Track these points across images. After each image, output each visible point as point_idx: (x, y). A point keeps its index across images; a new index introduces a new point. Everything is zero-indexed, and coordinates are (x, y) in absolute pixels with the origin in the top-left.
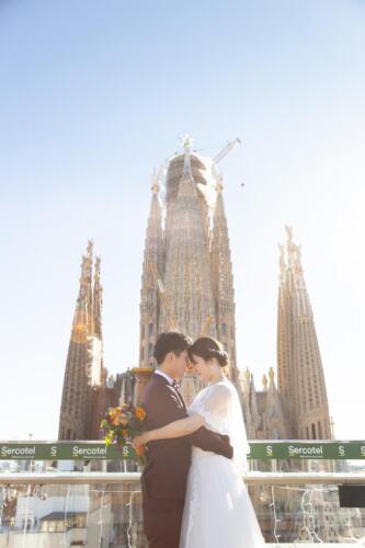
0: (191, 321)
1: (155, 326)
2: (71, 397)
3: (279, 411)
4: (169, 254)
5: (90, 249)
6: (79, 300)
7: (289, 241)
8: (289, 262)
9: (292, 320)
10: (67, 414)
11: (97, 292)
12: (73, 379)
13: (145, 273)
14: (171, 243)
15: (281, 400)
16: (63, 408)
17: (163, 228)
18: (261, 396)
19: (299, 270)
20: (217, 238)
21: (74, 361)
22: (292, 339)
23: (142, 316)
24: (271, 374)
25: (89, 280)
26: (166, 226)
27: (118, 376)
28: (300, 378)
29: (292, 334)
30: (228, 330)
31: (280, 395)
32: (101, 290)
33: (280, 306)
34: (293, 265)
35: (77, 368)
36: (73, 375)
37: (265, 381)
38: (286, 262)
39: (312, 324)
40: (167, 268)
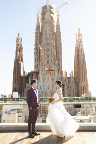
0: (49, 57)
1: (39, 59)
2: (15, 79)
3: (74, 82)
4: (43, 37)
5: (18, 35)
6: (16, 51)
7: (79, 33)
8: (79, 39)
9: (79, 57)
10: (14, 84)
11: (21, 49)
12: (16, 74)
13: (35, 43)
14: (43, 33)
15: (75, 79)
16: (13, 82)
17: (41, 29)
18: (69, 78)
19: (81, 42)
20: (57, 32)
21: (16, 69)
22: (79, 62)
23: (35, 56)
24: (72, 72)
25: (19, 45)
26: (42, 28)
27: (28, 73)
28: (80, 73)
29: (79, 61)
30: (60, 60)
32: (23, 48)
33: (75, 53)
34: (80, 40)
35: (17, 71)
36: (16, 73)
37: (70, 74)
38: (78, 40)
39: (84, 58)
40: (42, 41)
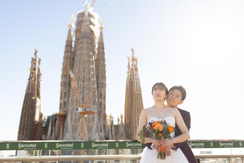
0: (85, 91)
1: (67, 93)
2: (24, 127)
3: (124, 134)
4: (76, 59)
5: (35, 54)
6: (29, 79)
7: (133, 56)
8: (132, 66)
9: (132, 92)
10: (21, 135)
11: (38, 76)
12: (25, 118)
13: (63, 67)
14: (77, 53)
15: (125, 129)
16: (19, 132)
17: (73, 46)
18: (117, 127)
19: (136, 69)
20: (99, 53)
21: (26, 109)
22: (132, 101)
23: (61, 88)
24: (122, 117)
25: (35, 70)
26: (75, 45)
27: (48, 117)
28: (134, 119)
29: (132, 99)
30: (103, 96)
31: (125, 127)
32: (41, 75)
33: (127, 86)
34: (134, 67)
35: (27, 113)
36: (25, 116)
37: (119, 120)
38: (131, 66)
39: (141, 94)
40: (75, 66)
